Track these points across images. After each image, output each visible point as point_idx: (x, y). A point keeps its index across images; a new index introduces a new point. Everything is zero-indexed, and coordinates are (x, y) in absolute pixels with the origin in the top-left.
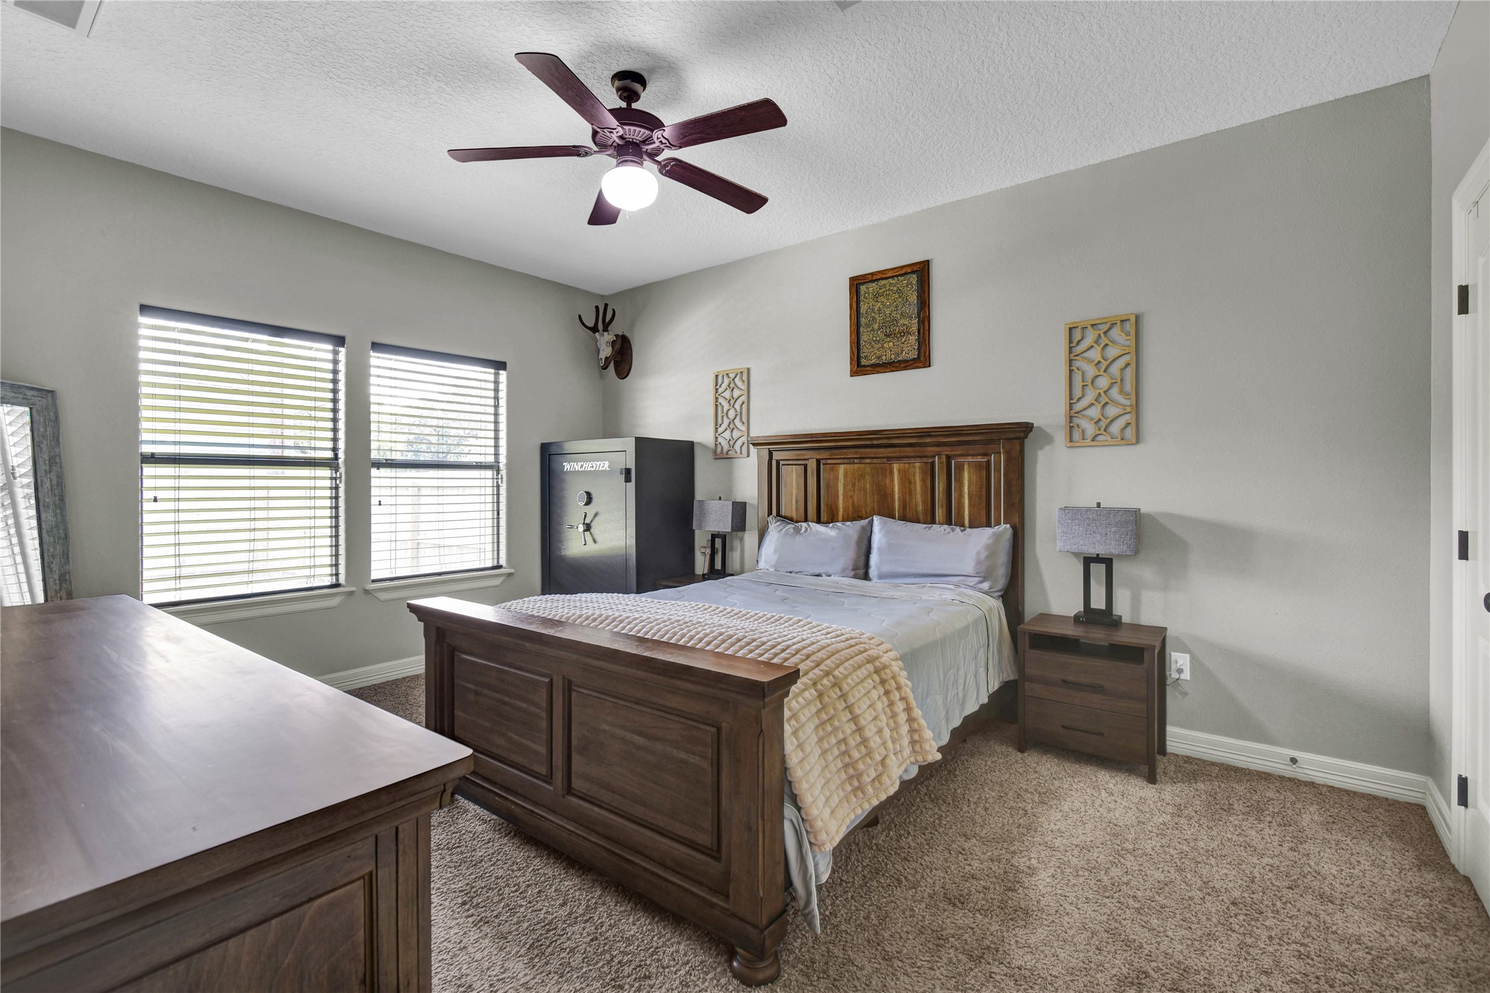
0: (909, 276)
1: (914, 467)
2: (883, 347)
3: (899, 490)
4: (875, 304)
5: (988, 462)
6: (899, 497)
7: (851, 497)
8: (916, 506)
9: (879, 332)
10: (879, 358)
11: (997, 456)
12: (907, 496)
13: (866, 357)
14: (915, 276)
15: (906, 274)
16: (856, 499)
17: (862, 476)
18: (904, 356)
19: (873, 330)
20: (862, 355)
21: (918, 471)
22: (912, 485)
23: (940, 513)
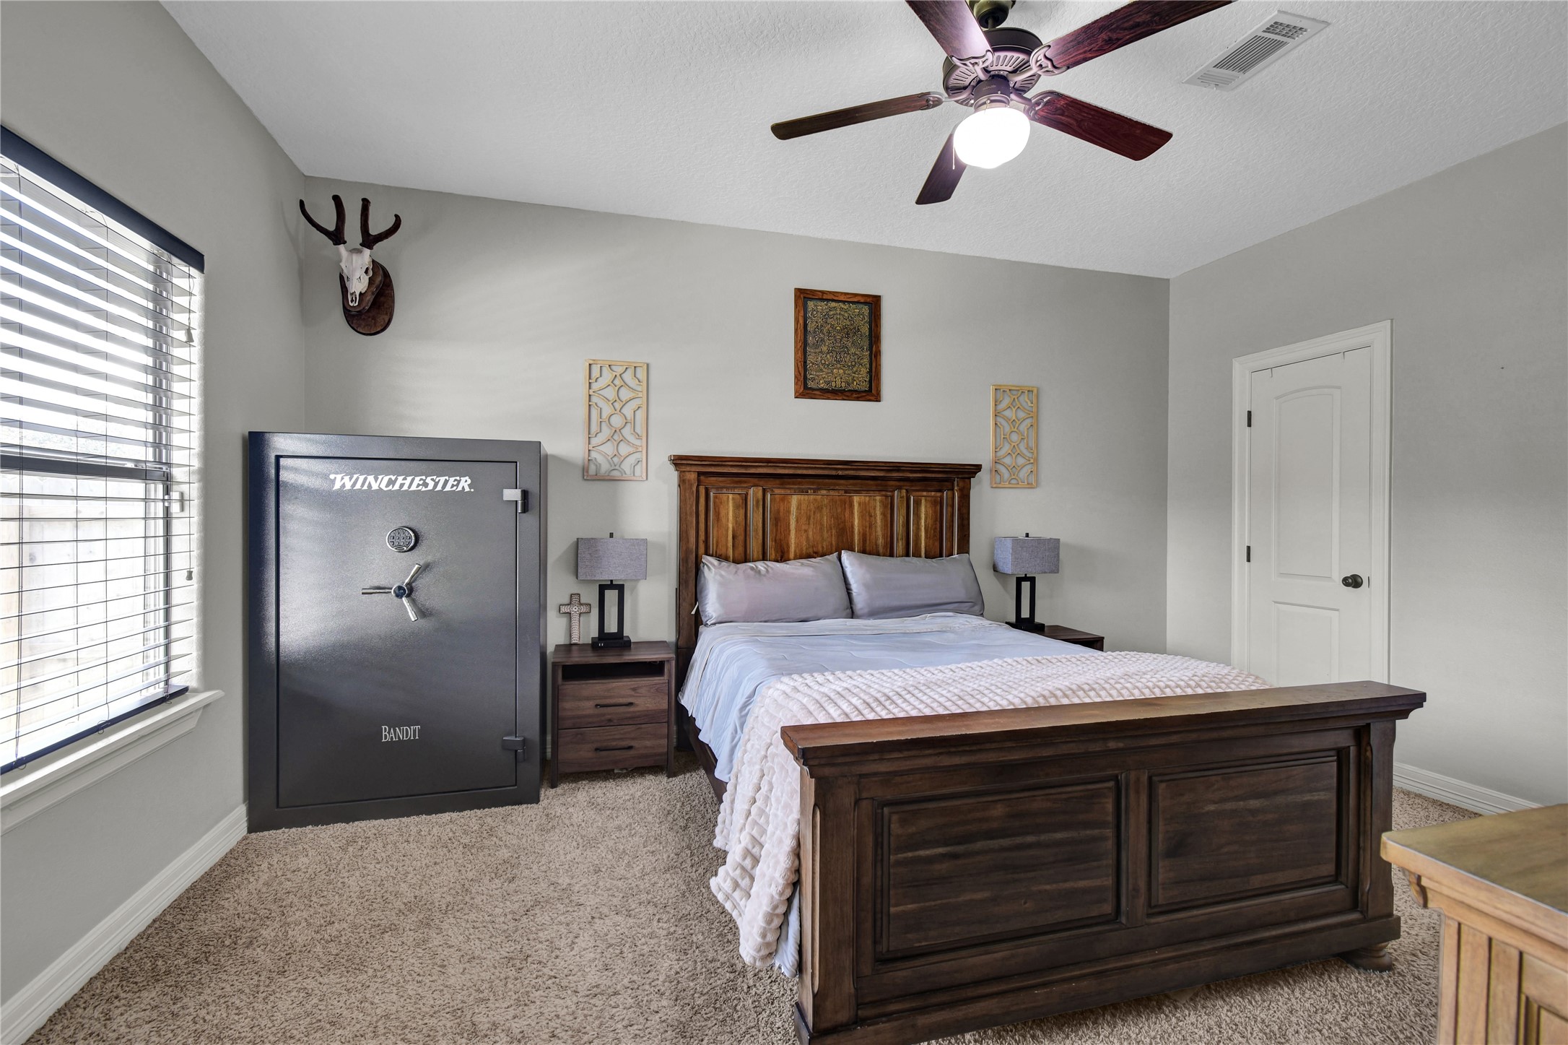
0: (861, 306)
1: (875, 500)
2: (832, 372)
3: (859, 523)
4: (824, 325)
5: (942, 498)
6: (859, 530)
7: (806, 531)
8: (876, 540)
9: (828, 356)
10: (828, 383)
11: (950, 493)
12: (868, 529)
13: (813, 380)
14: (867, 307)
15: (858, 302)
16: (811, 533)
17: (819, 508)
18: (854, 386)
19: (821, 352)
20: (809, 377)
21: (878, 504)
22: (873, 518)
23: (899, 547)
